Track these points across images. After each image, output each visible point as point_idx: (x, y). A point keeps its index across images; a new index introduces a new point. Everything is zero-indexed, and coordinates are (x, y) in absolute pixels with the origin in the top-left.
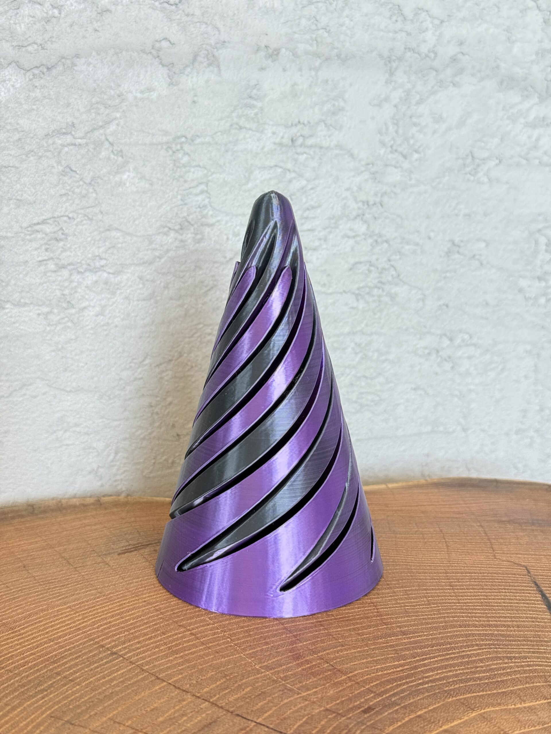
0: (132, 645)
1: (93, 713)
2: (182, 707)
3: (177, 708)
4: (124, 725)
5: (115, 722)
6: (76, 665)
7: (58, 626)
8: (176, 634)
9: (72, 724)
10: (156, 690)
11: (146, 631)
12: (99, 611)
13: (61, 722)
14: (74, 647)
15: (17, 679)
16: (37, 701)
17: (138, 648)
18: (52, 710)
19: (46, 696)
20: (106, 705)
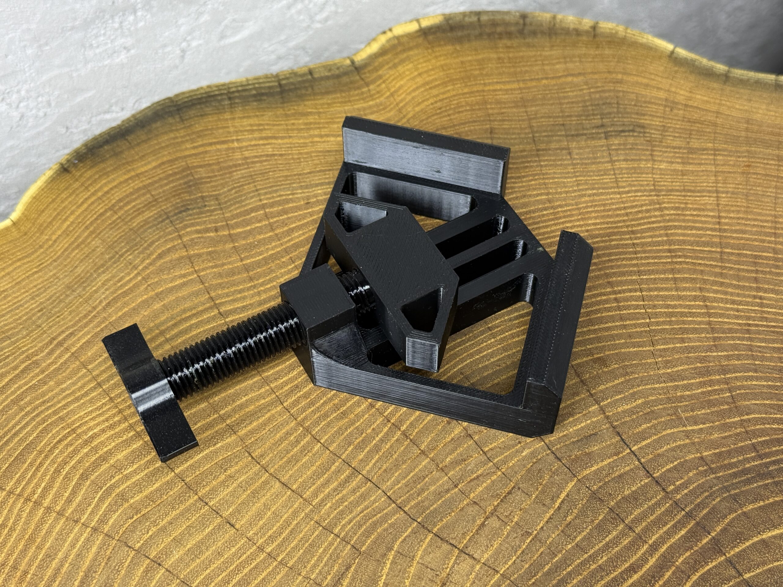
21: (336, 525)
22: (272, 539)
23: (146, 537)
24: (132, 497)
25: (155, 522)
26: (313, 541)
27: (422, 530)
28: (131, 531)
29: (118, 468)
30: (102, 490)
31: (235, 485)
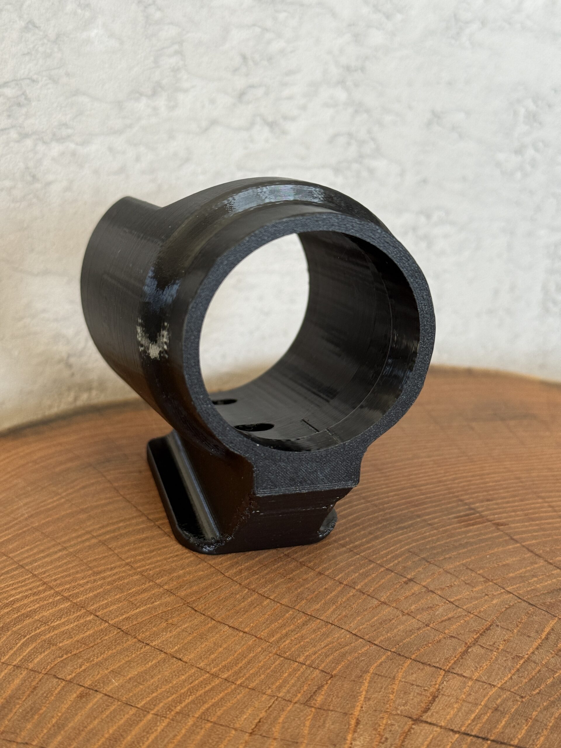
0: (489, 505)
1: (447, 556)
2: (534, 569)
3: (528, 568)
4: (476, 573)
5: (467, 568)
6: (435, 512)
7: (421, 475)
8: (533, 503)
9: (428, 562)
10: (509, 549)
11: (504, 495)
12: (461, 468)
13: (417, 558)
14: (434, 496)
15: (380, 513)
16: (397, 536)
17: (496, 509)
18: (411, 546)
19: (406, 533)
20: (460, 551)
21: (299, 656)
22: (226, 668)
23: (78, 671)
24: (60, 642)
25: (89, 659)
26: (275, 668)
27: (398, 658)
28: (62, 667)
29: (44, 622)
30: (26, 638)
31: (178, 630)
